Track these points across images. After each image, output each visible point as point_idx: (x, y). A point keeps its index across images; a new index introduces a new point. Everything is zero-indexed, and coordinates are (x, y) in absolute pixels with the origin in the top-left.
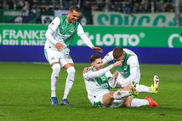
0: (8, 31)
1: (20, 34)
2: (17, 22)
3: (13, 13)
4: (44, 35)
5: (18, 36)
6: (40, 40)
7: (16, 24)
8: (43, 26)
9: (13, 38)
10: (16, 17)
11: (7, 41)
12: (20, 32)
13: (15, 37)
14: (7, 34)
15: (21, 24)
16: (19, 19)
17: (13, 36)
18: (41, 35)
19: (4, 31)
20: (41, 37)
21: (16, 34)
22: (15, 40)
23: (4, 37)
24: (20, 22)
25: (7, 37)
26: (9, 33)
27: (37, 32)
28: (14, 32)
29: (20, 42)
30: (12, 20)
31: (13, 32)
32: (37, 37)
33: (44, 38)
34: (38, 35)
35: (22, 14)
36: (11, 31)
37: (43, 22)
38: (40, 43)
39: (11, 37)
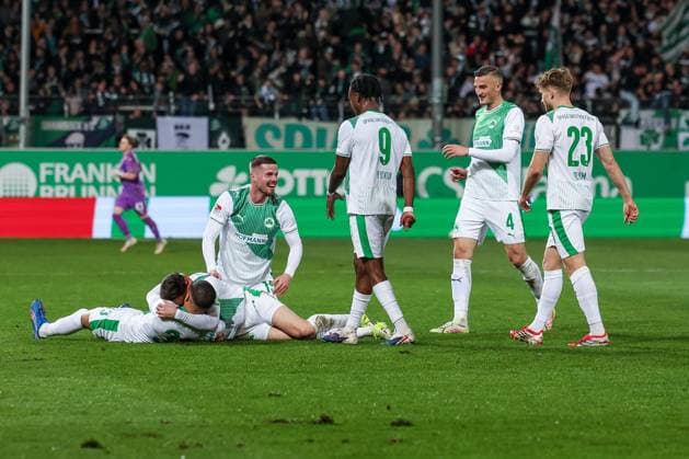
0: (51, 165)
1: (79, 172)
2: (72, 145)
3: (62, 125)
5: (75, 175)
7: (69, 150)
9: (62, 182)
10: (69, 133)
11: (50, 188)
12: (78, 167)
13: (67, 179)
14: (50, 172)
15: (81, 149)
17: (62, 177)
19: (43, 166)
21: (70, 173)
22: (68, 185)
23: (43, 179)
24: (79, 145)
25: (50, 181)
26: (53, 169)
28: (66, 167)
29: (78, 191)
30: (60, 141)
31: (62, 169)
35: (82, 126)
36: (58, 166)
39: (57, 179)
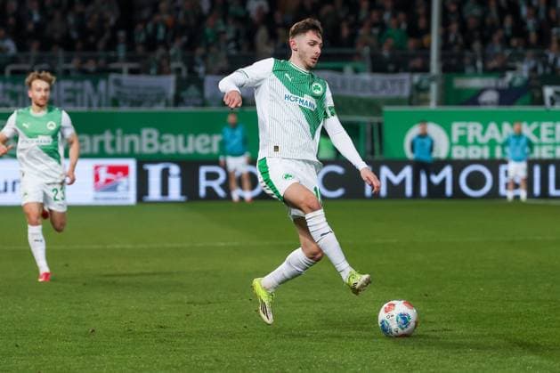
0: (463, 124)
1: (492, 132)
2: (485, 104)
3: (475, 83)
4: (550, 132)
5: (488, 135)
6: (541, 145)
7: (483, 108)
8: (548, 111)
9: (476, 143)
10: (482, 91)
11: (463, 149)
12: (493, 126)
13: (481, 140)
14: (462, 133)
15: (494, 108)
16: (491, 96)
17: (475, 138)
18: (544, 132)
19: (455, 126)
20: (544, 139)
21: (483, 133)
22: (481, 145)
23: (455, 139)
24: (492, 103)
25: (463, 141)
26: (465, 129)
27: (534, 125)
28: (479, 127)
29: (492, 151)
30: (473, 99)
31: (475, 129)
32: (534, 139)
33: (551, 140)
34: (537, 132)
35: (497, 83)
36: (471, 126)
37: (548, 101)
38: (540, 152)
39: (470, 139)
